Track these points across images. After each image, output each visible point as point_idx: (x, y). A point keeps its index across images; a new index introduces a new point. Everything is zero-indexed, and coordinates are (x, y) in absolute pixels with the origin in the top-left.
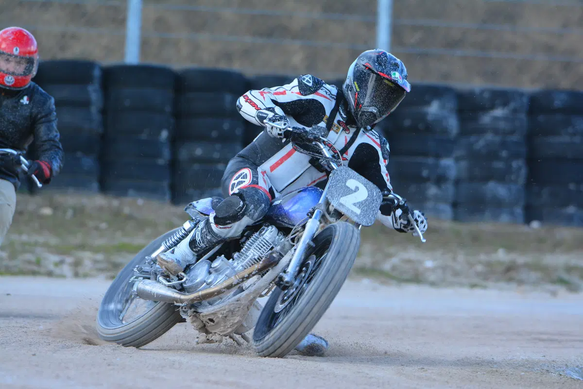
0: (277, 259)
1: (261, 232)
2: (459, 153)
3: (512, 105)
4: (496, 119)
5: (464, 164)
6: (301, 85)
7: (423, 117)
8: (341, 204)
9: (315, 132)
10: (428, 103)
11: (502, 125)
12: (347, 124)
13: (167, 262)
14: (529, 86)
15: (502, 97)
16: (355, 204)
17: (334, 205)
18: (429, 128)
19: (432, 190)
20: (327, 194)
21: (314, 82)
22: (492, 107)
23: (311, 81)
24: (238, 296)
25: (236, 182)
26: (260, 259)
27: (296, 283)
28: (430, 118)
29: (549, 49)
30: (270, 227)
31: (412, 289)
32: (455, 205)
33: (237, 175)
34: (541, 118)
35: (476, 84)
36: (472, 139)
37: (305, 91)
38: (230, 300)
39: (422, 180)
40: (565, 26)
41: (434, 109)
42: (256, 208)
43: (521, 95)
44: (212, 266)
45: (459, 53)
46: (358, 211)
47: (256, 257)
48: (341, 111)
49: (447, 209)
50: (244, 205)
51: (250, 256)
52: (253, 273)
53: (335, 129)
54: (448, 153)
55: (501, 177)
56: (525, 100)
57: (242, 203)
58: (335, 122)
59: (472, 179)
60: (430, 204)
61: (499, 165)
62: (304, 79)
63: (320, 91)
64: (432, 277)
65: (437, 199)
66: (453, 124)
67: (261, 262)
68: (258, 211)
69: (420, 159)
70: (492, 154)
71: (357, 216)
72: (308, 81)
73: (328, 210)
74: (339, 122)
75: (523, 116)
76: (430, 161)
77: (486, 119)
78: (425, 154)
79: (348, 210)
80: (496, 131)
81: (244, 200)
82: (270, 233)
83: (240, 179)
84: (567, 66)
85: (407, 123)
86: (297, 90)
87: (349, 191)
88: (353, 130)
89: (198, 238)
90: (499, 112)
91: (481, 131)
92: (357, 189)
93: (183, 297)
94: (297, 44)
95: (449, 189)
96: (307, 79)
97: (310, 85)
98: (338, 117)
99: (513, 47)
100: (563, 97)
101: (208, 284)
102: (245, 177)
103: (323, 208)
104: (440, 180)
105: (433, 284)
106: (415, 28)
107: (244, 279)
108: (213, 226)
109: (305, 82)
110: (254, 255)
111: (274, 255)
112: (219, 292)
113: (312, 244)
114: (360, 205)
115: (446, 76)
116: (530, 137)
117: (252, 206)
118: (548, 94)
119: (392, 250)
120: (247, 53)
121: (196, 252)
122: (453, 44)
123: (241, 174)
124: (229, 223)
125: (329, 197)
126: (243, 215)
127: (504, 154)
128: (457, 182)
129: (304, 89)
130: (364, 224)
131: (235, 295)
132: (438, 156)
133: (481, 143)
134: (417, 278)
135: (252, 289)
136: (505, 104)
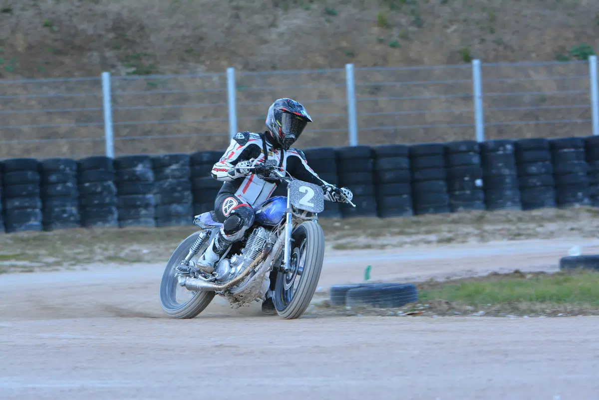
0: (271, 248)
1: (254, 233)
2: (155, 191)
3: (182, 162)
4: (173, 170)
5: (158, 196)
6: (238, 141)
7: (133, 174)
8: (301, 205)
9: (269, 164)
10: (136, 166)
11: (177, 173)
12: (275, 149)
13: (204, 267)
14: (189, 151)
15: (175, 159)
16: (309, 202)
17: (297, 206)
18: (137, 179)
19: (143, 212)
20: (290, 202)
21: (244, 135)
22: (170, 165)
23: (243, 136)
24: (254, 277)
25: (227, 207)
26: (260, 250)
27: (293, 268)
28: (138, 173)
29: (197, 130)
30: (259, 228)
31: (137, 266)
32: (156, 218)
33: (224, 203)
34: (197, 168)
35: (161, 153)
36: (161, 182)
37: (242, 143)
38: (249, 281)
39: (136, 207)
40: (205, 117)
41: (140, 168)
42: (249, 220)
43: (185, 156)
44: (232, 262)
45: (150, 137)
46: (312, 205)
47: (257, 250)
48: (268, 143)
49: (152, 221)
50: (241, 220)
51: (253, 250)
52: (260, 261)
53: (270, 154)
54: (149, 191)
55: (179, 201)
56: (188, 159)
57: (240, 219)
58: (268, 151)
59: (164, 204)
60: (142, 219)
61: (177, 195)
62: (238, 137)
63: (250, 138)
64: (147, 258)
65: (146, 216)
66: (150, 175)
67: (263, 253)
68: (251, 221)
69: (135, 196)
70: (173, 189)
71: (312, 208)
72: (241, 137)
73: (294, 211)
74: (270, 150)
75: (187, 168)
76: (140, 196)
77: (168, 171)
78: (137, 193)
79: (306, 206)
80: (174, 177)
81: (240, 217)
82: (261, 232)
83: (228, 204)
84: (209, 139)
85: (126, 177)
86: (238, 145)
87: (302, 195)
88: (279, 152)
89: (217, 245)
90: (174, 167)
91: (167, 177)
92: (306, 191)
93: (220, 287)
94: (64, 141)
95: (152, 210)
96: (239, 136)
97: (243, 138)
98: (268, 148)
99: (179, 132)
100: (208, 155)
101: (232, 275)
102: (231, 202)
103: (291, 210)
104: (147, 206)
105: (148, 262)
106: (126, 126)
107: (255, 266)
108: (225, 236)
109: (239, 138)
110: (255, 249)
111: (269, 246)
112: (242, 279)
113: (293, 240)
114: (312, 200)
115: (145, 150)
116: (192, 178)
117: (247, 219)
118: (199, 154)
119: (124, 246)
120: (38, 148)
121: (218, 253)
122: (147, 133)
123: (227, 202)
124: (235, 233)
125: (292, 203)
126: (242, 226)
127: (179, 188)
128: (156, 206)
129: (241, 142)
130: (319, 212)
131: (251, 277)
132: (145, 193)
133: (166, 184)
134: (139, 260)
135: (261, 270)
136: (177, 163)
